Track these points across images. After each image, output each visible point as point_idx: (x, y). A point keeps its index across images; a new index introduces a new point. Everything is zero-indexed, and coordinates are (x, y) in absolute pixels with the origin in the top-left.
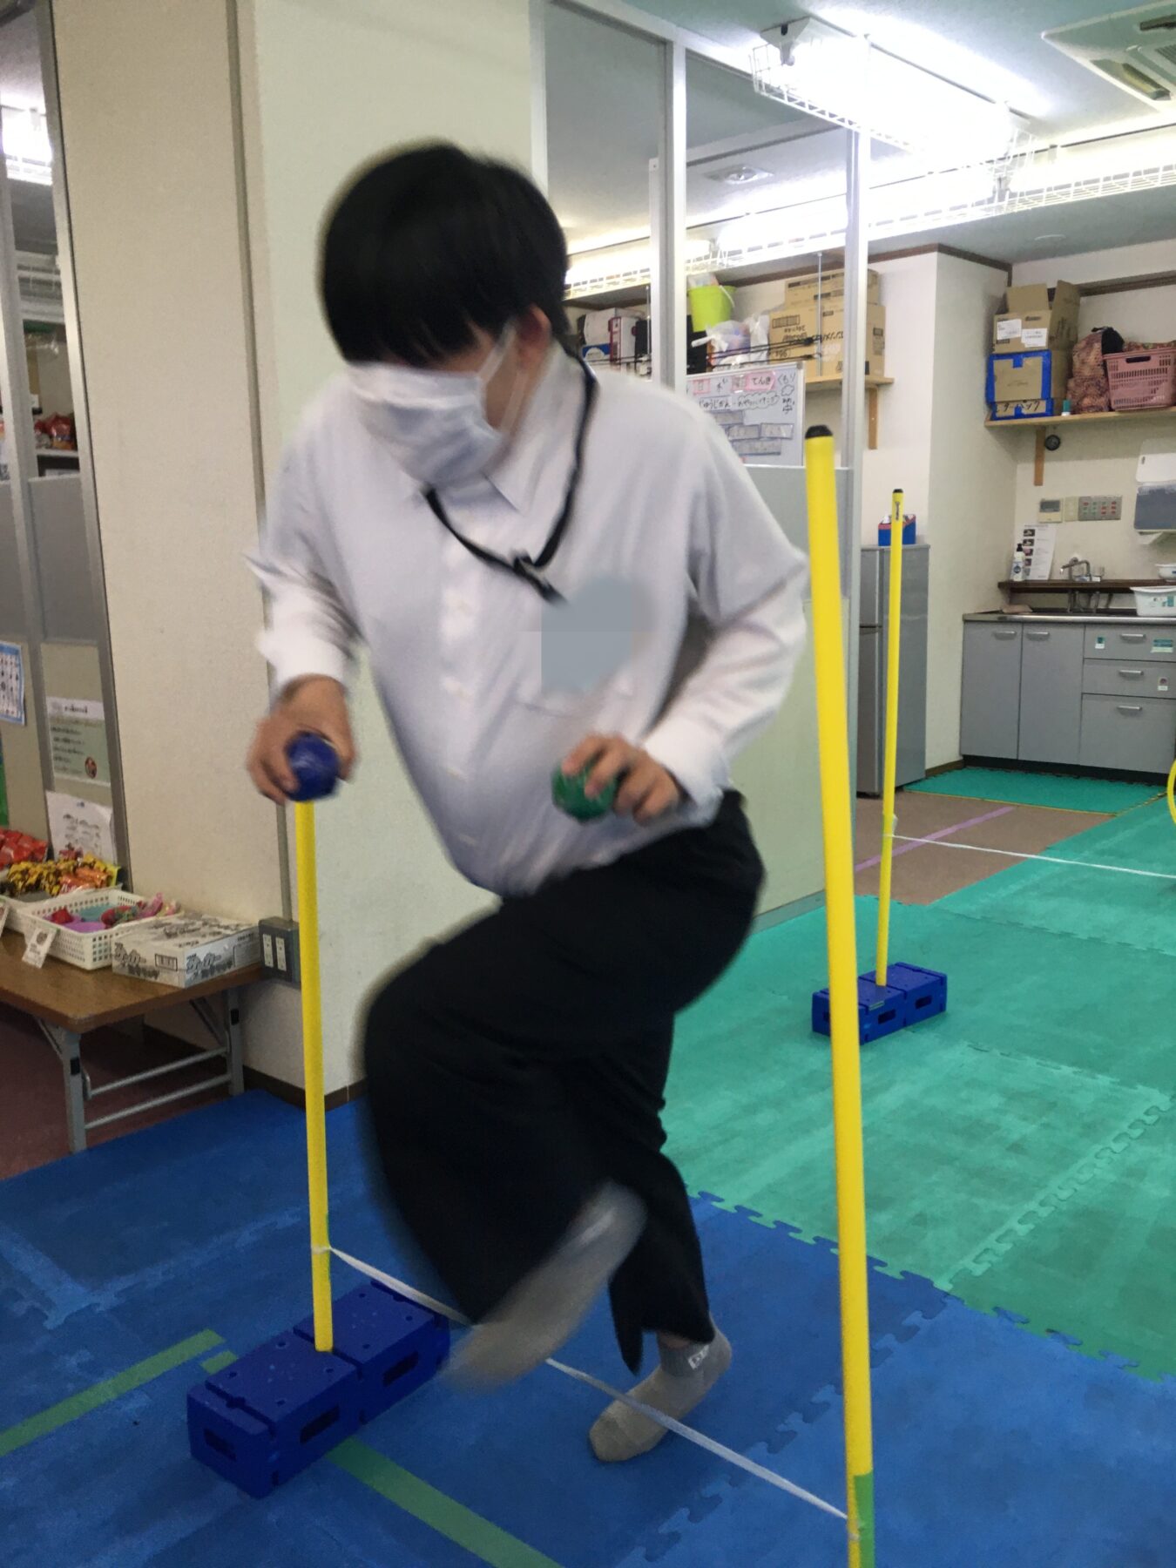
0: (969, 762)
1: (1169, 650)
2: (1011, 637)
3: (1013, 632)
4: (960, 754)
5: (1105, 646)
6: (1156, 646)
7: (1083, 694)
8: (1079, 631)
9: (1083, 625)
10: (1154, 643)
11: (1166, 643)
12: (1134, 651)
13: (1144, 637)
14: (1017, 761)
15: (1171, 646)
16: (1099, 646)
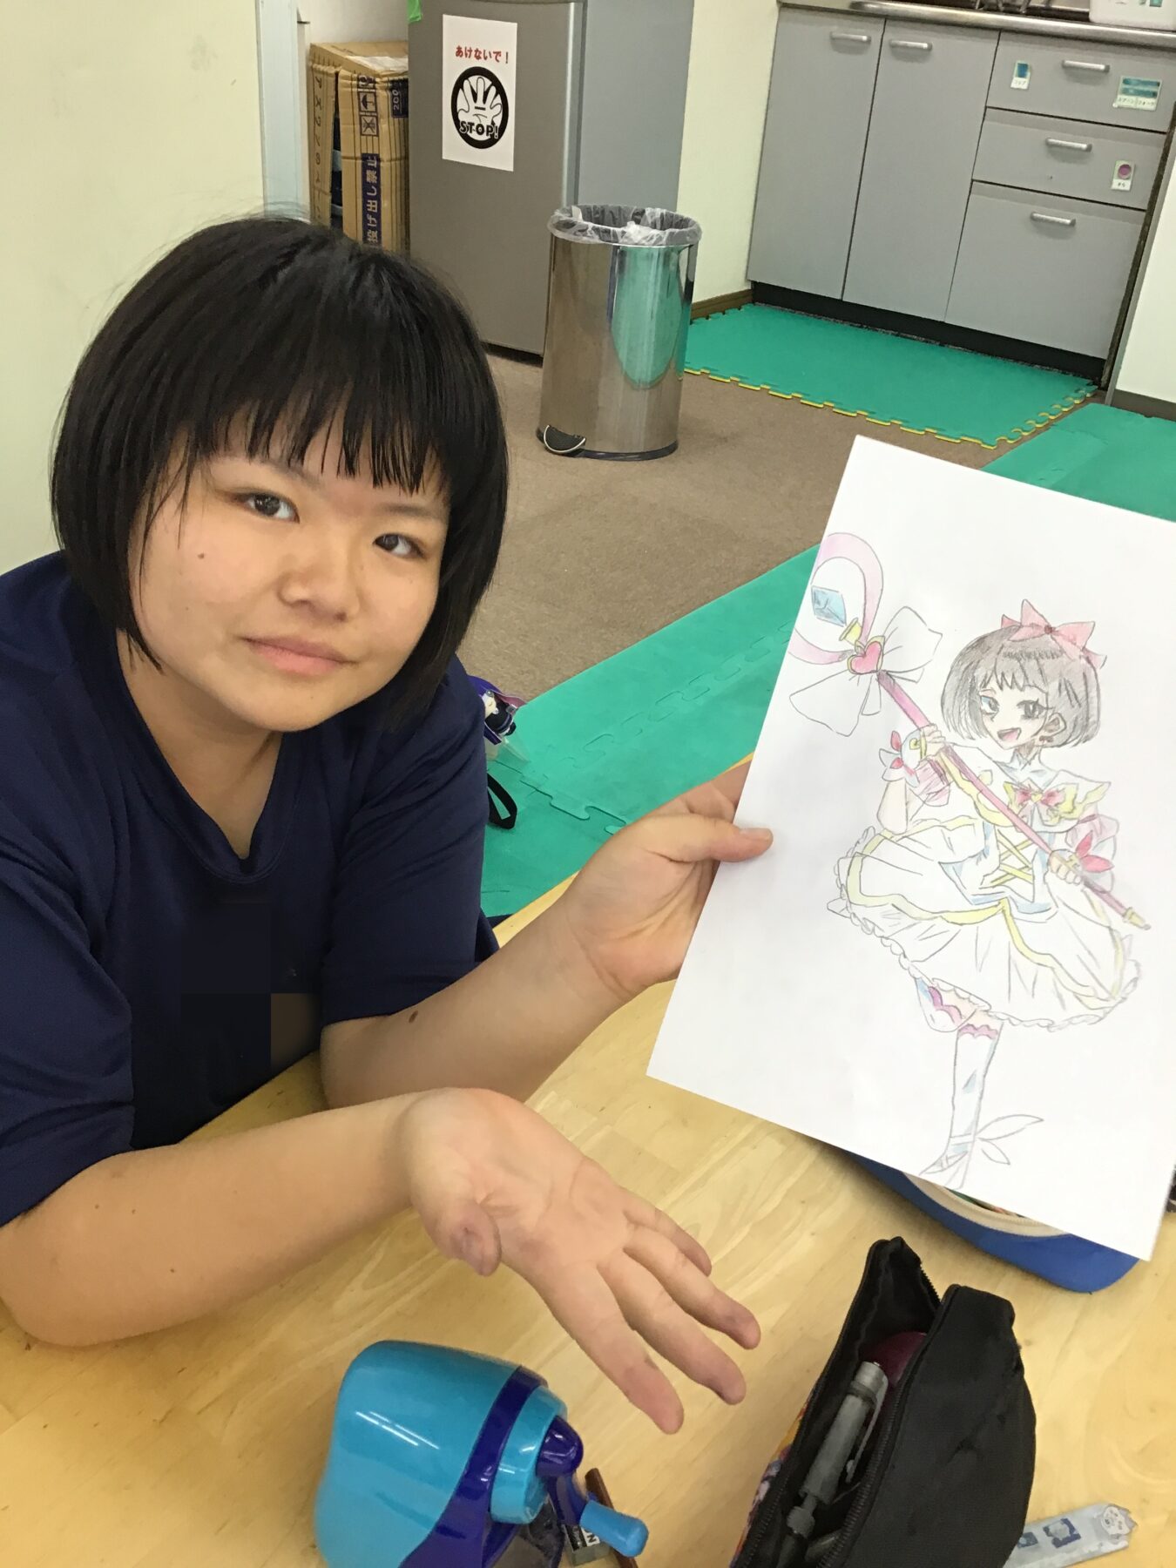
0: (762, 294)
1: (1148, 103)
2: (859, 47)
3: (865, 38)
4: (747, 280)
5: (1029, 85)
6: (1125, 92)
7: (973, 180)
8: (982, 47)
9: (996, 34)
10: (1122, 86)
11: (1146, 89)
12: (1081, 100)
13: (1107, 70)
14: (840, 301)
15: (1154, 95)
16: (1019, 83)
